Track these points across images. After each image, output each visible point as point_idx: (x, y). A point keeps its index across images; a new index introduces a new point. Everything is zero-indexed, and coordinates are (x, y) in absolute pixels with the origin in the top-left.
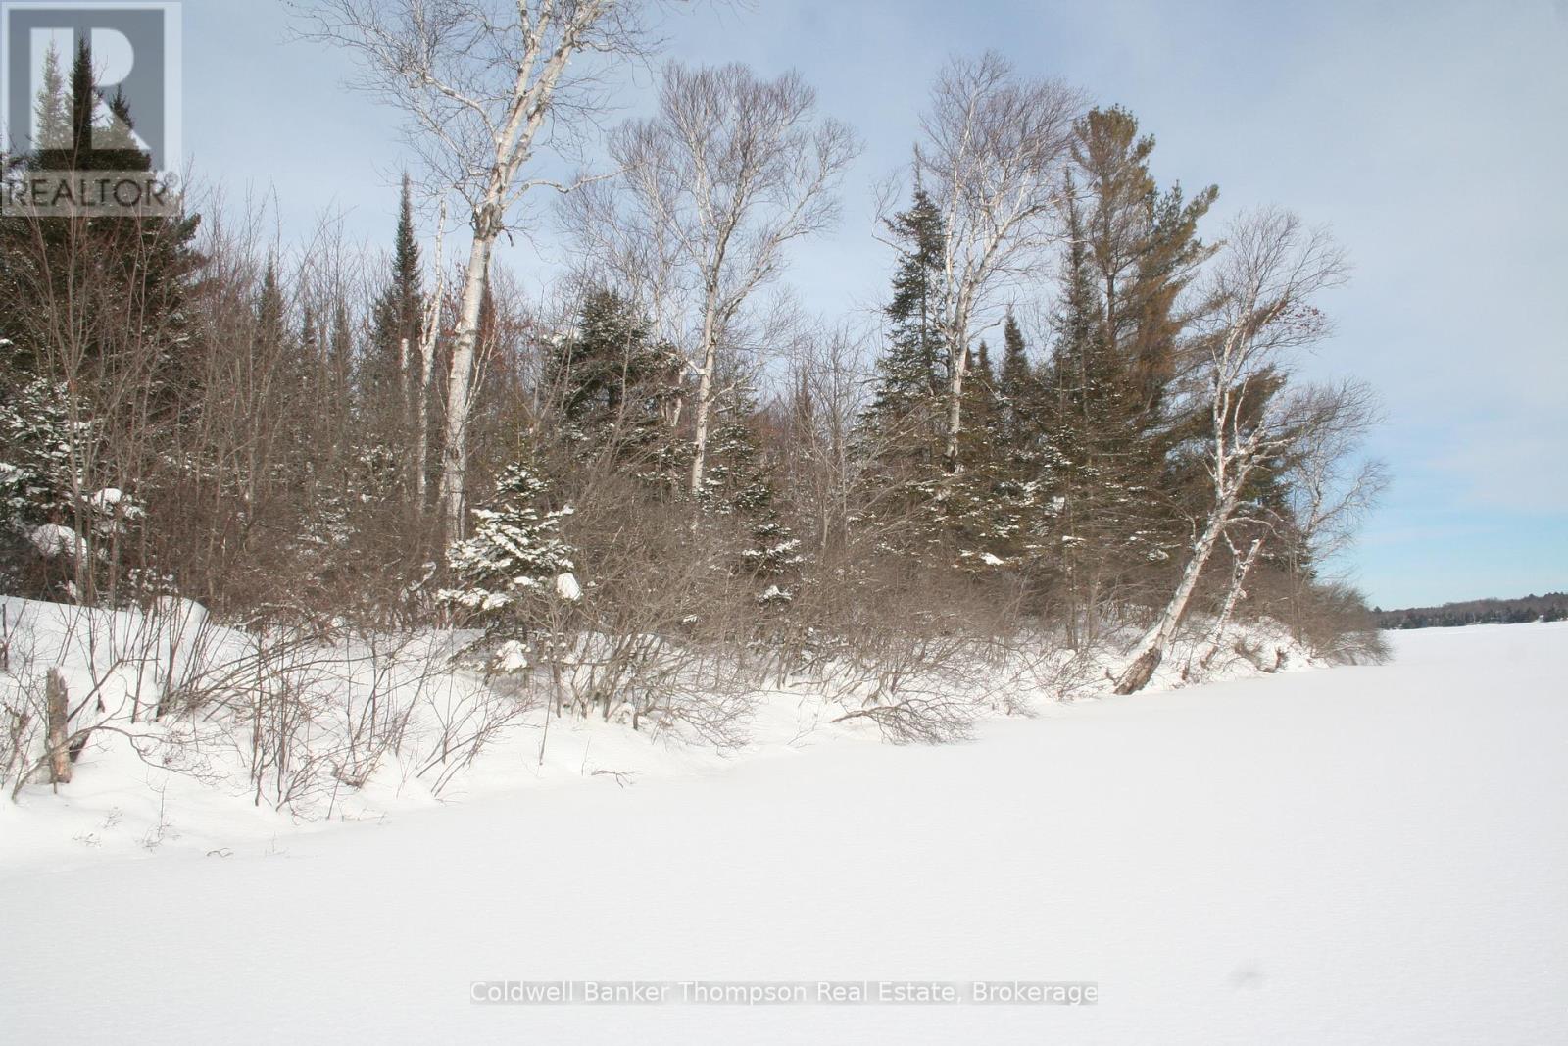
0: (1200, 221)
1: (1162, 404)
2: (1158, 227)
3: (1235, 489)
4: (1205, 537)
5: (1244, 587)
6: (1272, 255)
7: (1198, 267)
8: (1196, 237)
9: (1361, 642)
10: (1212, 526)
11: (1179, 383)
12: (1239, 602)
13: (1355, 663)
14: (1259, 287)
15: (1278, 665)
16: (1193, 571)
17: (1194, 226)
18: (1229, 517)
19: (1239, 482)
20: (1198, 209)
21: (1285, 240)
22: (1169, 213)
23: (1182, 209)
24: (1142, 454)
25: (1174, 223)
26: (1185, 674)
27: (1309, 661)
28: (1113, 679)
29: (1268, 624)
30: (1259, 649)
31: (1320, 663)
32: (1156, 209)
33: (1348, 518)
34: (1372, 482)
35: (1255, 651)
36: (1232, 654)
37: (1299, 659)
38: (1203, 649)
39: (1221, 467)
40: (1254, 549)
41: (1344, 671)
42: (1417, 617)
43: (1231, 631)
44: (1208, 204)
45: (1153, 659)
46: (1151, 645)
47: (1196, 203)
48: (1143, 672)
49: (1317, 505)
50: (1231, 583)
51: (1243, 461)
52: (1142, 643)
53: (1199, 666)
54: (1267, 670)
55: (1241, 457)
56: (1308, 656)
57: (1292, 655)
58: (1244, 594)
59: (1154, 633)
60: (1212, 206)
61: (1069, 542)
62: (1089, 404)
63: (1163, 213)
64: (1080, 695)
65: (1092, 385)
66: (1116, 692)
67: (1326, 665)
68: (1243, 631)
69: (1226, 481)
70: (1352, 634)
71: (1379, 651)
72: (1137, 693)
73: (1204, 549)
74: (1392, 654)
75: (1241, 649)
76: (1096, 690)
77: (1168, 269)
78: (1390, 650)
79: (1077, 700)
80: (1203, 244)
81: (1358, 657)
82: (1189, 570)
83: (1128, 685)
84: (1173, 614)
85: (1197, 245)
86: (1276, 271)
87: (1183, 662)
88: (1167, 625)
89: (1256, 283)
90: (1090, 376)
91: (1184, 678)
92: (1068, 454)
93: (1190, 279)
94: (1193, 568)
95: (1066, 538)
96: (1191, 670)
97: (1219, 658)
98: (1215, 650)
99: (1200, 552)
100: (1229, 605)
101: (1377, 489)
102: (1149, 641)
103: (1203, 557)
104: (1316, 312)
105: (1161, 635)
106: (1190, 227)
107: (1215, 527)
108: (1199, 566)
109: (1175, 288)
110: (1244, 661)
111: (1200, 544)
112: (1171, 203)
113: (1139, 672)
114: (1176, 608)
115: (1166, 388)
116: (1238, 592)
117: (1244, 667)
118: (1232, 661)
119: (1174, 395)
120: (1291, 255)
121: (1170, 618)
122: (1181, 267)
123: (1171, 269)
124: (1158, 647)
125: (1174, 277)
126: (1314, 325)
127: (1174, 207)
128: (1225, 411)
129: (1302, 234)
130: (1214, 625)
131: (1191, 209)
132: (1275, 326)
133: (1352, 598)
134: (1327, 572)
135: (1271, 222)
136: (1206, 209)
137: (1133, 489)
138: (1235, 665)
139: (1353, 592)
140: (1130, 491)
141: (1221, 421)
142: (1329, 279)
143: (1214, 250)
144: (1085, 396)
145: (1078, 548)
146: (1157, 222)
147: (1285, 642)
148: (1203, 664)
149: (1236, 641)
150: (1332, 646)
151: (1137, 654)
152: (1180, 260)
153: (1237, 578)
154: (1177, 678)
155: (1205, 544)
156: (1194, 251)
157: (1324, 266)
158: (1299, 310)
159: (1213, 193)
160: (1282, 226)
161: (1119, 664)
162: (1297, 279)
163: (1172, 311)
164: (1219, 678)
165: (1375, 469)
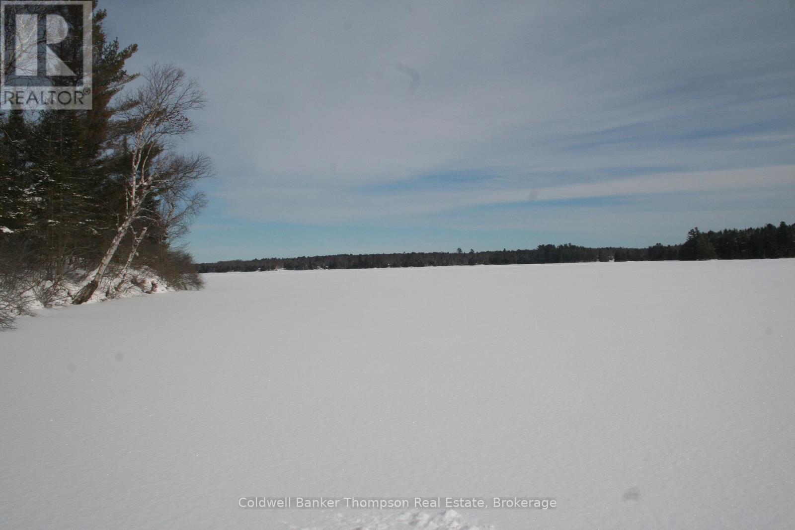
0: (126, 61)
1: (97, 153)
2: (103, 60)
3: (141, 202)
4: (123, 225)
5: (137, 251)
6: (170, 88)
7: (123, 85)
8: (124, 69)
9: (190, 279)
10: (127, 219)
11: (107, 143)
12: (135, 257)
13: (186, 289)
14: (162, 103)
15: (152, 290)
16: (116, 242)
17: (123, 63)
18: (137, 215)
19: (143, 199)
20: (126, 55)
21: (176, 82)
22: (110, 53)
23: (117, 53)
24: (91, 180)
25: (112, 60)
26: (107, 294)
27: (166, 288)
28: (71, 296)
29: (146, 270)
30: (143, 281)
31: (171, 289)
32: (103, 50)
33: (186, 219)
34: (197, 203)
35: (141, 283)
36: (131, 285)
37: (161, 289)
38: (117, 281)
39: (134, 191)
40: (144, 232)
41: (182, 293)
42: (205, 267)
43: (131, 272)
44: (131, 53)
45: (93, 286)
46: (93, 279)
47: (126, 51)
48: (88, 293)
49: (171, 212)
50: (131, 249)
51: (145, 188)
52: (88, 278)
53: (114, 290)
54: (147, 292)
55: (145, 186)
56: (166, 286)
57: (159, 285)
58: (137, 254)
59: (94, 273)
60: (133, 54)
61: (51, 223)
62: (63, 149)
63: (107, 53)
64: (55, 305)
65: (66, 140)
66: (73, 303)
67: (174, 290)
68: (136, 273)
69: (136, 197)
70: (185, 275)
71: (198, 284)
72: (84, 303)
73: (123, 231)
74: (204, 285)
75: (135, 282)
76: (63, 302)
77: (107, 83)
78: (203, 283)
79: (54, 307)
80: (127, 73)
81: (188, 287)
82: (114, 241)
83: (79, 299)
84: (105, 263)
85: (124, 73)
86: (170, 97)
87: (106, 287)
88: (102, 268)
89: (160, 101)
90: (66, 135)
91: (106, 296)
92: (52, 177)
93: (118, 90)
94: (117, 240)
95: (50, 221)
96: (111, 292)
97: (124, 286)
98: (123, 282)
99: (121, 232)
100: (130, 260)
101: (200, 206)
102: (92, 276)
103: (122, 235)
104: (186, 119)
105: (98, 274)
106: (121, 63)
107: (130, 220)
108: (120, 240)
109: (111, 94)
110: (137, 288)
111: (121, 228)
112: (112, 49)
113: (85, 293)
114: (106, 260)
115: (100, 145)
116: (135, 253)
117: (136, 291)
118: (130, 288)
119: (104, 149)
120: (179, 90)
121: (103, 265)
122: (115, 83)
123: (109, 84)
124: (96, 280)
125: (111, 87)
126: (184, 127)
127: (114, 51)
128: (138, 162)
129: (185, 81)
130: (122, 269)
131: (122, 54)
132: (166, 124)
133: (187, 258)
134: (175, 245)
135: (170, 71)
136: (130, 56)
137: (86, 197)
138: (132, 290)
139: (188, 255)
140: (84, 198)
141: (136, 167)
142: (195, 105)
143: (133, 77)
144: (61, 145)
145: (57, 226)
146: (103, 57)
147: (155, 279)
148: (116, 289)
149: (132, 278)
150: (175, 281)
151: (85, 283)
152: (113, 80)
153: (135, 246)
154: (103, 296)
155: (123, 228)
156: (122, 76)
157: (194, 98)
158: (178, 117)
159: (134, 48)
160: (175, 75)
161: (75, 289)
162: (180, 102)
163: (108, 105)
164: (124, 296)
165: (200, 197)
